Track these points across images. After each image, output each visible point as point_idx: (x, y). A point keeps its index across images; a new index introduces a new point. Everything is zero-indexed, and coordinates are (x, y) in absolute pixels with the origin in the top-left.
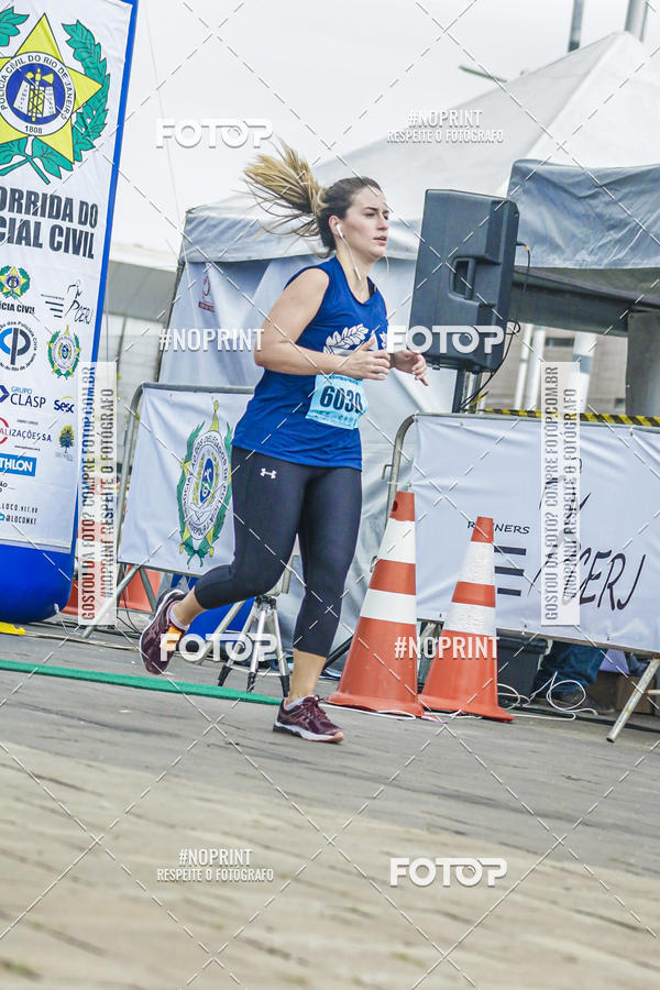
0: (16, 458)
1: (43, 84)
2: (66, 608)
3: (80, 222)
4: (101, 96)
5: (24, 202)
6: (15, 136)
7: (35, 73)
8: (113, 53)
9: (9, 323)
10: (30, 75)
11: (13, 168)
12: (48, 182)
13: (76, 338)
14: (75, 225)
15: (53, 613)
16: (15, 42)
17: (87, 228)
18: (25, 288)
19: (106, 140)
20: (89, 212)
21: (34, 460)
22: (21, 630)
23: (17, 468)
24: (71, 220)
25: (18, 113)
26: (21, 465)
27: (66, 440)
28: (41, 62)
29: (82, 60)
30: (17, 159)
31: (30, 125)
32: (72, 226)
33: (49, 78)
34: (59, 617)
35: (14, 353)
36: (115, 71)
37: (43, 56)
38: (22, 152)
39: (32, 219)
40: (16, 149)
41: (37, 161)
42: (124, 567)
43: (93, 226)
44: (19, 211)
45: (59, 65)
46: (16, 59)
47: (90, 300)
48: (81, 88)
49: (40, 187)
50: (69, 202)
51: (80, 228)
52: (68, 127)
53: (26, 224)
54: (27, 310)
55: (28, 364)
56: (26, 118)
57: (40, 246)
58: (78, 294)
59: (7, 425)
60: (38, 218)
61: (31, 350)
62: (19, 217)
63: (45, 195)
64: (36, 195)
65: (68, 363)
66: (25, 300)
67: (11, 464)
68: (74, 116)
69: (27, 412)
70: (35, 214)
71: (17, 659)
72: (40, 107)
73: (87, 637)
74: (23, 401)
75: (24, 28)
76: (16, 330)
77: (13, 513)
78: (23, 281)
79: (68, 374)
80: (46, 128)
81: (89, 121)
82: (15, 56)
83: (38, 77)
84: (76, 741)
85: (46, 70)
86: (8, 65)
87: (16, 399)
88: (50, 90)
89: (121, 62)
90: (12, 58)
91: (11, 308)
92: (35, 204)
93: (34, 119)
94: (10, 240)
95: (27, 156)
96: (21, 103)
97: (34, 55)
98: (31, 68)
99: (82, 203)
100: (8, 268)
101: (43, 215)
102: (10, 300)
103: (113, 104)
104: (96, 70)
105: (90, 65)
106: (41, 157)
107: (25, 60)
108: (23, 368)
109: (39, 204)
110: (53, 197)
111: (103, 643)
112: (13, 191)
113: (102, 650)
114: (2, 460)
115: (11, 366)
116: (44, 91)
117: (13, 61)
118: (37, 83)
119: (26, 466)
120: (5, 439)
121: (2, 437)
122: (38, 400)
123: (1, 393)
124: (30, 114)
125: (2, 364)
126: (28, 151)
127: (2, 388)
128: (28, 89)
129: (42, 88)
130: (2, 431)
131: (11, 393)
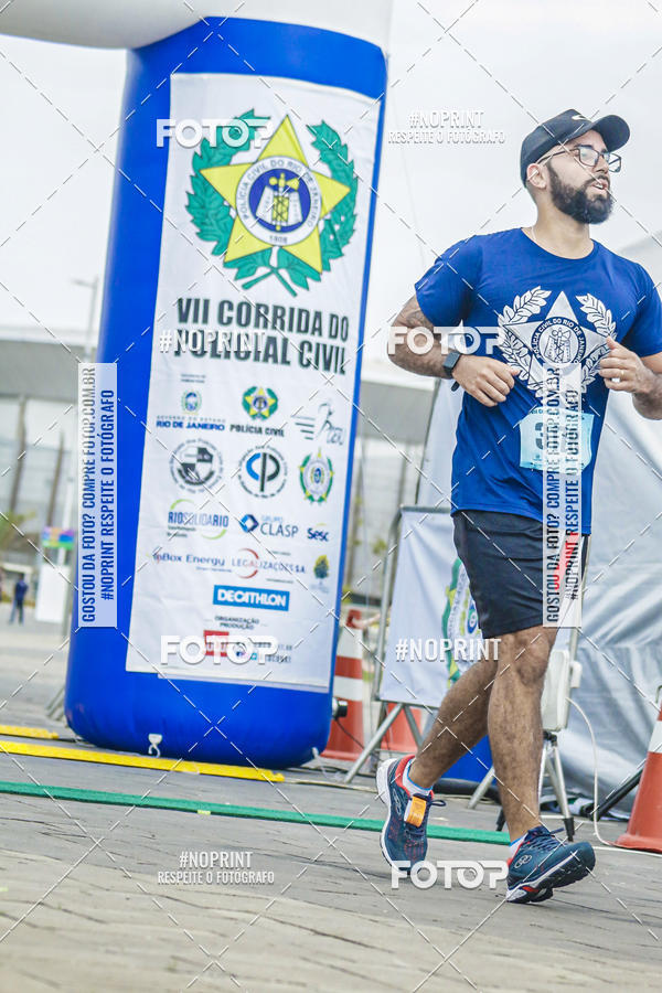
0: (269, 592)
2: (326, 752)
3: (331, 336)
4: (349, 202)
5: (270, 317)
6: (259, 247)
8: (360, 154)
9: (257, 448)
10: (273, 181)
11: (256, 281)
12: (295, 294)
13: (329, 462)
14: (325, 339)
15: (311, 757)
17: (338, 342)
18: (273, 409)
19: (355, 248)
20: (339, 326)
21: (286, 594)
22: (279, 776)
23: (270, 603)
24: (320, 335)
25: (262, 222)
26: (273, 600)
27: (321, 571)
28: (285, 167)
29: (329, 163)
30: (262, 271)
31: (274, 234)
32: (322, 340)
33: (294, 184)
34: (318, 761)
35: (263, 479)
36: (364, 171)
37: (287, 161)
38: (266, 263)
39: (279, 335)
40: (260, 260)
41: (284, 273)
42: (387, 706)
43: (344, 339)
44: (265, 327)
45: (304, 170)
46: (257, 164)
47: (343, 420)
48: (328, 192)
49: (287, 301)
50: (318, 315)
51: (330, 342)
52: (315, 237)
53: (273, 340)
54: (279, 432)
55: (279, 491)
56: (271, 227)
57: (289, 363)
58: (330, 413)
59: (257, 557)
60: (286, 333)
61: (281, 477)
62: (265, 333)
63: (292, 310)
64: (283, 309)
65: (322, 488)
66: (273, 422)
67: (263, 599)
68: (321, 224)
69: (278, 542)
70: (282, 329)
71: (279, 807)
72: (285, 215)
73: (350, 782)
74: (275, 530)
76: (265, 455)
78: (270, 401)
79: (321, 500)
80: (291, 237)
81: (337, 228)
82: (257, 161)
83: (282, 183)
85: (290, 175)
86: (250, 172)
87: (266, 528)
88: (295, 197)
89: (369, 161)
90: (254, 163)
91: (260, 431)
92: (281, 317)
93: (278, 228)
94: (257, 359)
95: (272, 268)
96: (264, 210)
97: (277, 159)
98: (275, 173)
99: (333, 316)
100: (254, 389)
101: (291, 330)
102: (258, 423)
103: (362, 208)
104: (343, 172)
105: (337, 168)
106: (287, 268)
107: (268, 165)
108: (273, 495)
109: (286, 319)
110: (301, 311)
111: (367, 788)
112: (259, 306)
113: (367, 796)
114: (253, 594)
115: (260, 494)
116: (288, 198)
117: (255, 167)
118: (281, 189)
119: (280, 600)
120: (256, 572)
121: (252, 570)
122: (290, 529)
123: (249, 523)
124: (274, 223)
125: (250, 492)
126: (274, 262)
127: (252, 517)
128: (271, 197)
129: (286, 195)
130: (252, 564)
131: (261, 522)
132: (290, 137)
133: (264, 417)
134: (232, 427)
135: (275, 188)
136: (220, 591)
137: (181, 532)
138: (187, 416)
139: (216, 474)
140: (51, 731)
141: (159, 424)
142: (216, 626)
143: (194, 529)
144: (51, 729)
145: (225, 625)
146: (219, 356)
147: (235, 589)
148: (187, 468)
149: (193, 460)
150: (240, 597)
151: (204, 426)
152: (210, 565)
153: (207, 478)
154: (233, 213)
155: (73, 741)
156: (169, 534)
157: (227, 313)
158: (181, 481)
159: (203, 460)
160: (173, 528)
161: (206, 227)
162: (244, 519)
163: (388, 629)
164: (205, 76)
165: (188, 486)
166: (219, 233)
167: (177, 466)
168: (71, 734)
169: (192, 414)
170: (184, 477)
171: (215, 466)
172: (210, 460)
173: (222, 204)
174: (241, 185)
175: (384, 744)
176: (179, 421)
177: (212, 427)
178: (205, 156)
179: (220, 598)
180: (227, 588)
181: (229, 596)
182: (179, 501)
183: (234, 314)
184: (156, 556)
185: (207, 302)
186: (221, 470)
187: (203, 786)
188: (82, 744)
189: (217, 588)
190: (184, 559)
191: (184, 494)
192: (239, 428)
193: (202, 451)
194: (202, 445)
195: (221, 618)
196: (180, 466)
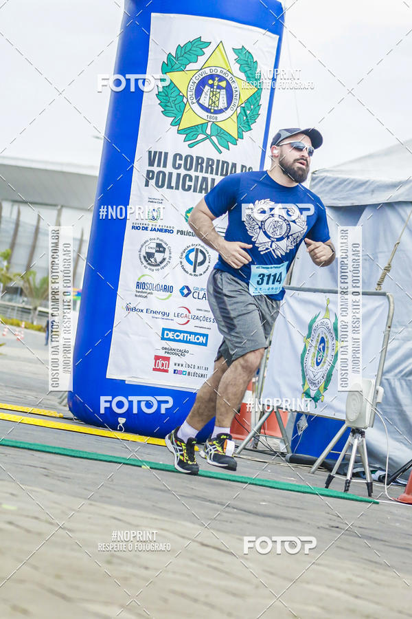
0: (196, 334)
1: (219, 87)
4: (256, 97)
5: (204, 165)
6: (200, 121)
7: (214, 80)
8: (265, 68)
9: (193, 245)
10: (211, 82)
11: (198, 142)
12: (220, 152)
16: (202, 60)
19: (259, 125)
21: (206, 336)
23: (196, 341)
25: (202, 106)
26: (198, 339)
28: (218, 73)
29: (245, 72)
30: (201, 137)
31: (209, 114)
33: (223, 84)
35: (196, 265)
37: (219, 69)
38: (204, 132)
39: (210, 177)
40: (200, 130)
41: (214, 138)
44: (201, 171)
45: (230, 76)
46: (202, 71)
48: (243, 91)
49: (215, 156)
50: (234, 165)
52: (234, 117)
53: (205, 179)
55: (205, 272)
56: (207, 110)
59: (190, 312)
60: (214, 176)
61: (207, 263)
62: (201, 175)
63: (218, 161)
64: (213, 160)
67: (192, 338)
68: (239, 110)
69: (203, 304)
70: (212, 173)
72: (217, 103)
73: (239, 453)
74: (201, 297)
75: (208, 51)
76: (197, 249)
77: (192, 371)
80: (220, 117)
81: (248, 112)
82: (201, 69)
83: (216, 83)
84: (231, 522)
85: (221, 79)
86: (197, 75)
87: (196, 295)
88: (223, 92)
90: (199, 70)
92: (211, 166)
93: (212, 111)
94: (195, 190)
95: (207, 135)
96: (205, 100)
97: (214, 68)
98: (212, 77)
99: (243, 166)
100: (192, 209)
101: (217, 174)
103: (264, 101)
104: (254, 78)
105: (250, 75)
106: (216, 136)
107: (208, 72)
108: (200, 275)
109: (214, 167)
110: (224, 162)
111: (249, 458)
112: (198, 158)
113: (249, 462)
114: (186, 335)
115: (193, 273)
116: (219, 92)
117: (200, 72)
118: (215, 87)
119: (202, 339)
120: (188, 321)
121: (186, 320)
123: (186, 291)
124: (210, 107)
125: (187, 272)
126: (208, 132)
127: (187, 288)
128: (209, 91)
129: (218, 91)
130: (186, 316)
131: (193, 291)
132: (223, 56)
134: (178, 231)
135: (212, 86)
136: (166, 332)
137: (144, 295)
138: (151, 224)
139: (167, 260)
140: (59, 413)
141: (133, 227)
142: (162, 353)
143: (151, 293)
144: (59, 411)
145: (168, 353)
146: (172, 188)
147: (175, 331)
148: (149, 255)
149: (154, 251)
150: (177, 336)
151: (161, 230)
152: (160, 316)
153: (161, 263)
154: (185, 100)
155: (71, 419)
156: (136, 296)
157: (178, 162)
158: (145, 263)
159: (159, 251)
160: (139, 292)
161: (167, 108)
162: (183, 289)
163: (267, 361)
164: (172, 15)
165: (149, 267)
166: (175, 112)
167: (143, 253)
168: (71, 415)
169: (154, 223)
170: (147, 261)
171: (167, 255)
172: (164, 252)
173: (179, 95)
174: (191, 83)
175: (262, 431)
176: (145, 226)
177: (166, 231)
178: (169, 64)
179: (165, 337)
180: (170, 330)
181: (170, 335)
182: (143, 275)
183: (182, 162)
184: (128, 309)
185: (166, 154)
186: (170, 257)
187: (148, 451)
188: (77, 421)
189: (164, 330)
190: (145, 311)
191: (147, 271)
192: (182, 233)
193: (159, 245)
194: (159, 242)
195: (166, 349)
196: (144, 254)
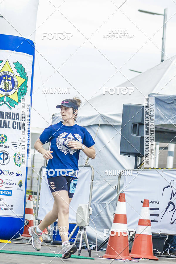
0: (6, 191)
1: (8, 80)
2: (23, 235)
3: (21, 120)
4: (25, 83)
5: (4, 115)
6: (1, 96)
7: (5, 77)
8: (28, 70)
9: (2, 151)
10: (4, 78)
11: (1, 105)
12: (11, 109)
13: (22, 154)
15: (19, 236)
17: (23, 122)
18: (6, 140)
19: (27, 96)
21: (11, 191)
22: (10, 242)
23: (6, 194)
24: (18, 120)
25: (1, 89)
26: (7, 193)
27: (20, 185)
28: (7, 74)
29: (19, 73)
30: (2, 103)
31: (5, 93)
32: (19, 121)
33: (10, 79)
34: (21, 237)
35: (4, 160)
36: (29, 75)
37: (8, 72)
38: (3, 101)
39: (7, 120)
40: (1, 100)
41: (7, 103)
43: (25, 121)
44: (3, 118)
45: (13, 75)
48: (20, 81)
49: (9, 111)
50: (18, 114)
51: (21, 122)
52: (16, 93)
53: (5, 122)
54: (7, 147)
55: (8, 163)
56: (4, 91)
57: (10, 128)
59: (3, 181)
60: (9, 120)
61: (9, 159)
62: (3, 120)
63: (10, 113)
64: (8, 113)
65: (20, 162)
66: (6, 144)
67: (4, 193)
68: (18, 89)
69: (9, 177)
70: (8, 118)
71: (9, 250)
72: (8, 87)
73: (30, 243)
74: (7, 174)
75: (2, 64)
76: (4, 153)
77: (6, 207)
78: (5, 138)
79: (20, 165)
80: (10, 93)
81: (22, 90)
83: (7, 78)
85: (9, 76)
87: (5, 173)
88: (10, 82)
89: (31, 72)
91: (2, 146)
92: (7, 115)
93: (6, 91)
94: (1, 127)
95: (5, 102)
96: (2, 86)
97: (5, 72)
98: (4, 76)
99: (21, 114)
101: (10, 118)
102: (2, 144)
103: (29, 85)
104: (23, 75)
105: (22, 74)
106: (9, 102)
107: (3, 74)
108: (6, 164)
109: (9, 115)
110: (13, 113)
112: (1, 112)
114: (2, 192)
115: (3, 164)
119: (9, 193)
120: (2, 185)
122: (11, 173)
123: (0, 172)
124: (5, 89)
125: (0, 163)
126: (5, 100)
127: (1, 170)
128: (4, 82)
129: (8, 82)
130: (1, 183)
131: (3, 172)
132: (9, 66)
133: (3, 143)
135: (5, 80)
163: (39, 201)
